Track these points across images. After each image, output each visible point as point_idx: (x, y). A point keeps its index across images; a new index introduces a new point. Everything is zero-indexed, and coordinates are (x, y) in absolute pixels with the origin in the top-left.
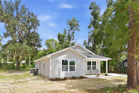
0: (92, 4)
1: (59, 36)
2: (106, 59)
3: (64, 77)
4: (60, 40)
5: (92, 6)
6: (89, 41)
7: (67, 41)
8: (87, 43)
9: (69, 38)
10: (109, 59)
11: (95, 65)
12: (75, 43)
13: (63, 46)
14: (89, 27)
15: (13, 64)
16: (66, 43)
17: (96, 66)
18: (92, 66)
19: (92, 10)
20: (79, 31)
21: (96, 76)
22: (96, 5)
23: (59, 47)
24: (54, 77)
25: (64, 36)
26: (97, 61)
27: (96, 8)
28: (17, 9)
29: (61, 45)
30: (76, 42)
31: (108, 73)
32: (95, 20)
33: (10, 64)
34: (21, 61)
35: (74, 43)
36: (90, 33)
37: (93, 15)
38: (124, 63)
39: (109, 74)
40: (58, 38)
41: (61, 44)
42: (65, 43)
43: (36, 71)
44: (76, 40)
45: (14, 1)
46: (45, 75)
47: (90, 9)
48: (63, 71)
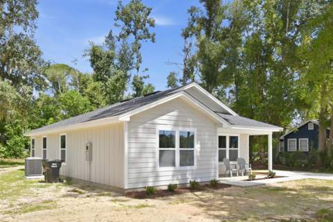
1: (95, 56)
2: (268, 130)
3: (168, 183)
4: (97, 69)
6: (184, 77)
7: (121, 73)
8: (181, 81)
9: (125, 62)
10: (278, 129)
11: (236, 146)
12: (144, 80)
13: (106, 87)
14: (186, 35)
16: (117, 80)
17: (239, 149)
18: (228, 149)
20: (153, 41)
21: (247, 177)
23: (95, 89)
24: (140, 187)
25: (110, 57)
26: (241, 135)
29: (101, 83)
30: (148, 77)
32: (210, 14)
35: (141, 79)
36: (186, 50)
38: (289, 140)
39: (278, 173)
40: (93, 62)
41: (101, 80)
42: (114, 78)
43: (54, 165)
44: (146, 69)
46: (93, 181)
48: (162, 165)
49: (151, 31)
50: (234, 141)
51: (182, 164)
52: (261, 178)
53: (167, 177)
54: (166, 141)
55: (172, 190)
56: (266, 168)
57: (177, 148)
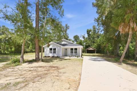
4: (88, 34)
48: (50, 53)
51: (54, 53)
57: (53, 51)
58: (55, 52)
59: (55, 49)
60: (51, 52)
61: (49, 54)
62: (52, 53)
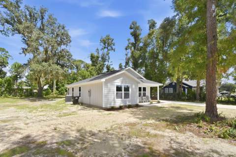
0: (133, 24)
1: (92, 57)
2: (157, 85)
4: (93, 62)
5: (133, 26)
6: (126, 65)
7: (102, 63)
8: (124, 66)
9: (104, 59)
10: (161, 85)
11: (145, 91)
13: (96, 68)
14: (126, 49)
15: (31, 90)
16: (101, 66)
18: (142, 92)
19: (132, 30)
20: (114, 51)
21: (149, 103)
22: (138, 25)
23: (92, 69)
24: (109, 106)
25: (98, 57)
26: (147, 87)
27: (137, 28)
28: (43, 18)
29: (94, 67)
30: (112, 65)
31: (160, 99)
32: (135, 41)
33: (27, 90)
34: (43, 86)
35: (110, 65)
36: (126, 55)
37: (133, 36)
38: (165, 89)
39: (161, 101)
40: (91, 59)
42: (99, 65)
43: (76, 98)
45: (38, 9)
47: (131, 28)
48: (117, 98)
49: (114, 47)
50: (144, 89)
51: (125, 98)
52: (155, 103)
53: (119, 103)
54: (119, 89)
55: (121, 108)
56: (157, 99)
57: (123, 92)
58: (127, 96)
59: (127, 89)
60: (118, 96)
61: (115, 102)
62: (122, 98)
